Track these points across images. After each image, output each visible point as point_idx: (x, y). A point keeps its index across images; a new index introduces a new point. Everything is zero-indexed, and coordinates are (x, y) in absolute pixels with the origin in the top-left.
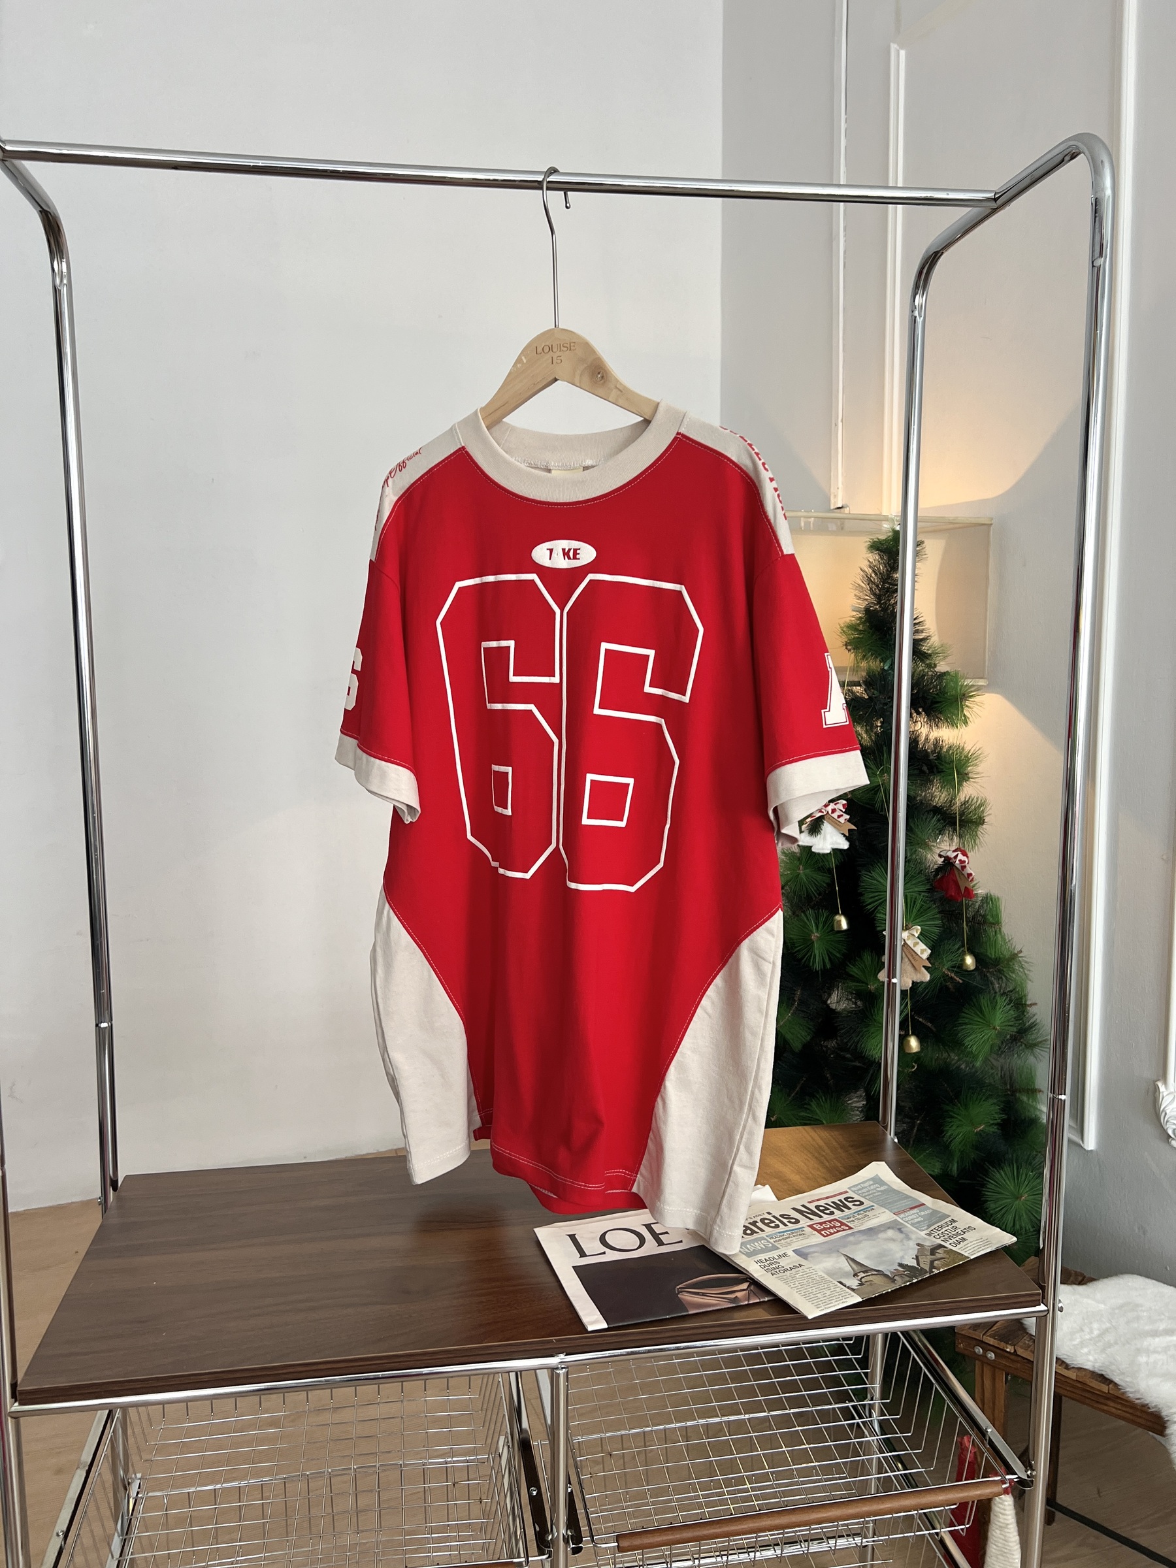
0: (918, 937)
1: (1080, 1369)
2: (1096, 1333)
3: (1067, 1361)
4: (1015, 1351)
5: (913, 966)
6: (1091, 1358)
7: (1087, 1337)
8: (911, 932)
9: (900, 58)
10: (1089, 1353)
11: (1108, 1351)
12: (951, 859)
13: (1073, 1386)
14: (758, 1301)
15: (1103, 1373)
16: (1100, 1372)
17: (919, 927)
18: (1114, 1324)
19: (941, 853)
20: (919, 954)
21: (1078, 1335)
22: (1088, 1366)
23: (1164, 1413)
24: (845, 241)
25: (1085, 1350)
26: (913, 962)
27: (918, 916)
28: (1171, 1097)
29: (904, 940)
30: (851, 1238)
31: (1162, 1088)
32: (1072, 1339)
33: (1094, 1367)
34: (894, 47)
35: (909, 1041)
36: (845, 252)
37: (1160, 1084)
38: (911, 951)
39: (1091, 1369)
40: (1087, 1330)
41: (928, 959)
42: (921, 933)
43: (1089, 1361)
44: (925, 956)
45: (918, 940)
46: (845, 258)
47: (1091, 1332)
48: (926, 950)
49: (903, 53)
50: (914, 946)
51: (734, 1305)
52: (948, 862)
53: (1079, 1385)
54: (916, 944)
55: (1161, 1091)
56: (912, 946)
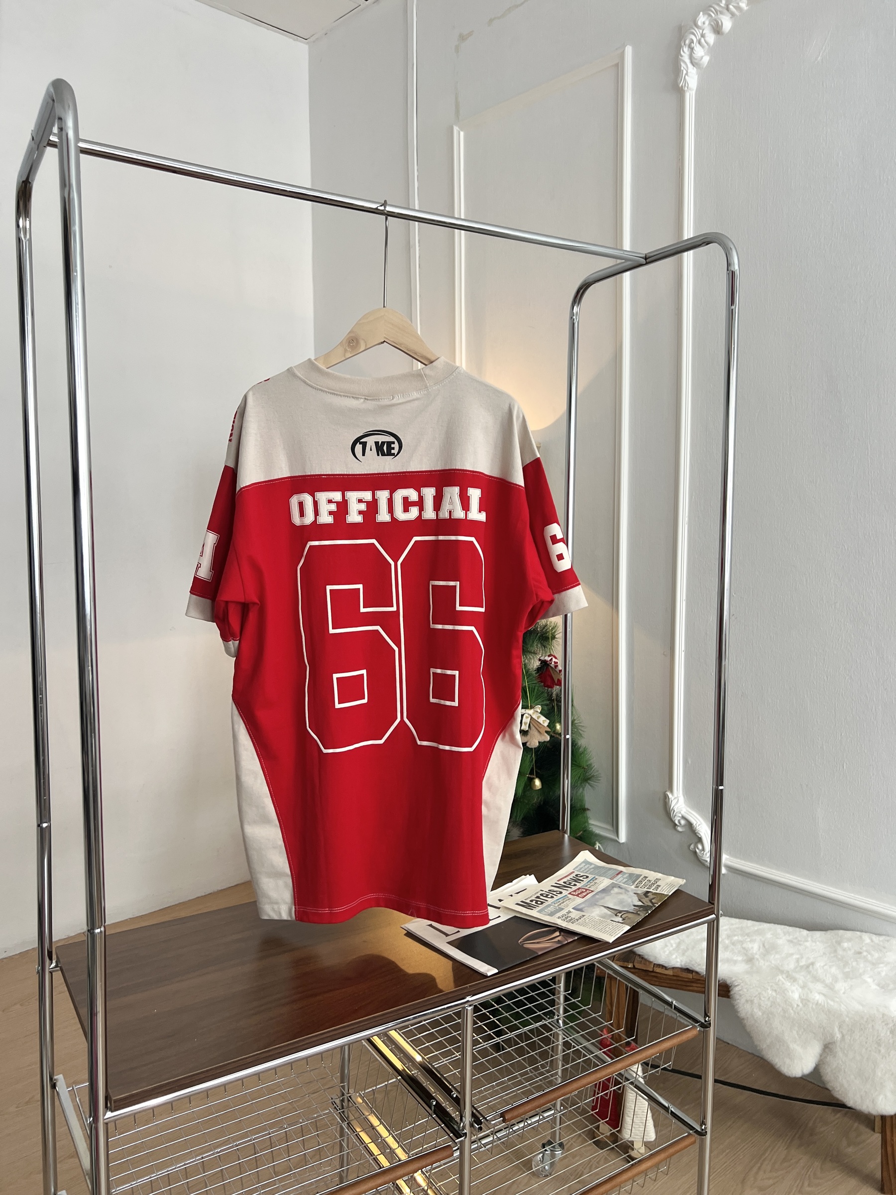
0: (541, 713)
1: (673, 968)
2: (674, 945)
3: (666, 965)
4: (634, 966)
5: (539, 732)
6: (678, 960)
7: (671, 949)
8: (535, 709)
9: (460, 137)
10: (676, 957)
11: (686, 954)
12: (547, 661)
13: (670, 980)
14: (572, 940)
15: (688, 967)
16: (685, 967)
17: (540, 706)
18: (681, 939)
19: (541, 658)
20: (542, 723)
21: (666, 949)
22: (678, 965)
23: (728, 982)
24: (419, 250)
25: (674, 956)
26: (539, 729)
27: (537, 699)
28: (676, 800)
29: (531, 715)
30: (597, 896)
31: (670, 796)
32: (664, 952)
33: (681, 965)
34: (456, 129)
35: (534, 782)
36: (419, 257)
37: (669, 793)
38: (536, 722)
39: (680, 966)
40: (669, 945)
41: (548, 726)
42: (542, 709)
43: (677, 962)
44: (546, 724)
45: (540, 715)
46: (419, 261)
47: (672, 946)
48: (545, 721)
49: (462, 133)
50: (538, 719)
51: (560, 945)
52: (544, 664)
53: (675, 978)
54: (539, 717)
55: (670, 797)
56: (536, 719)
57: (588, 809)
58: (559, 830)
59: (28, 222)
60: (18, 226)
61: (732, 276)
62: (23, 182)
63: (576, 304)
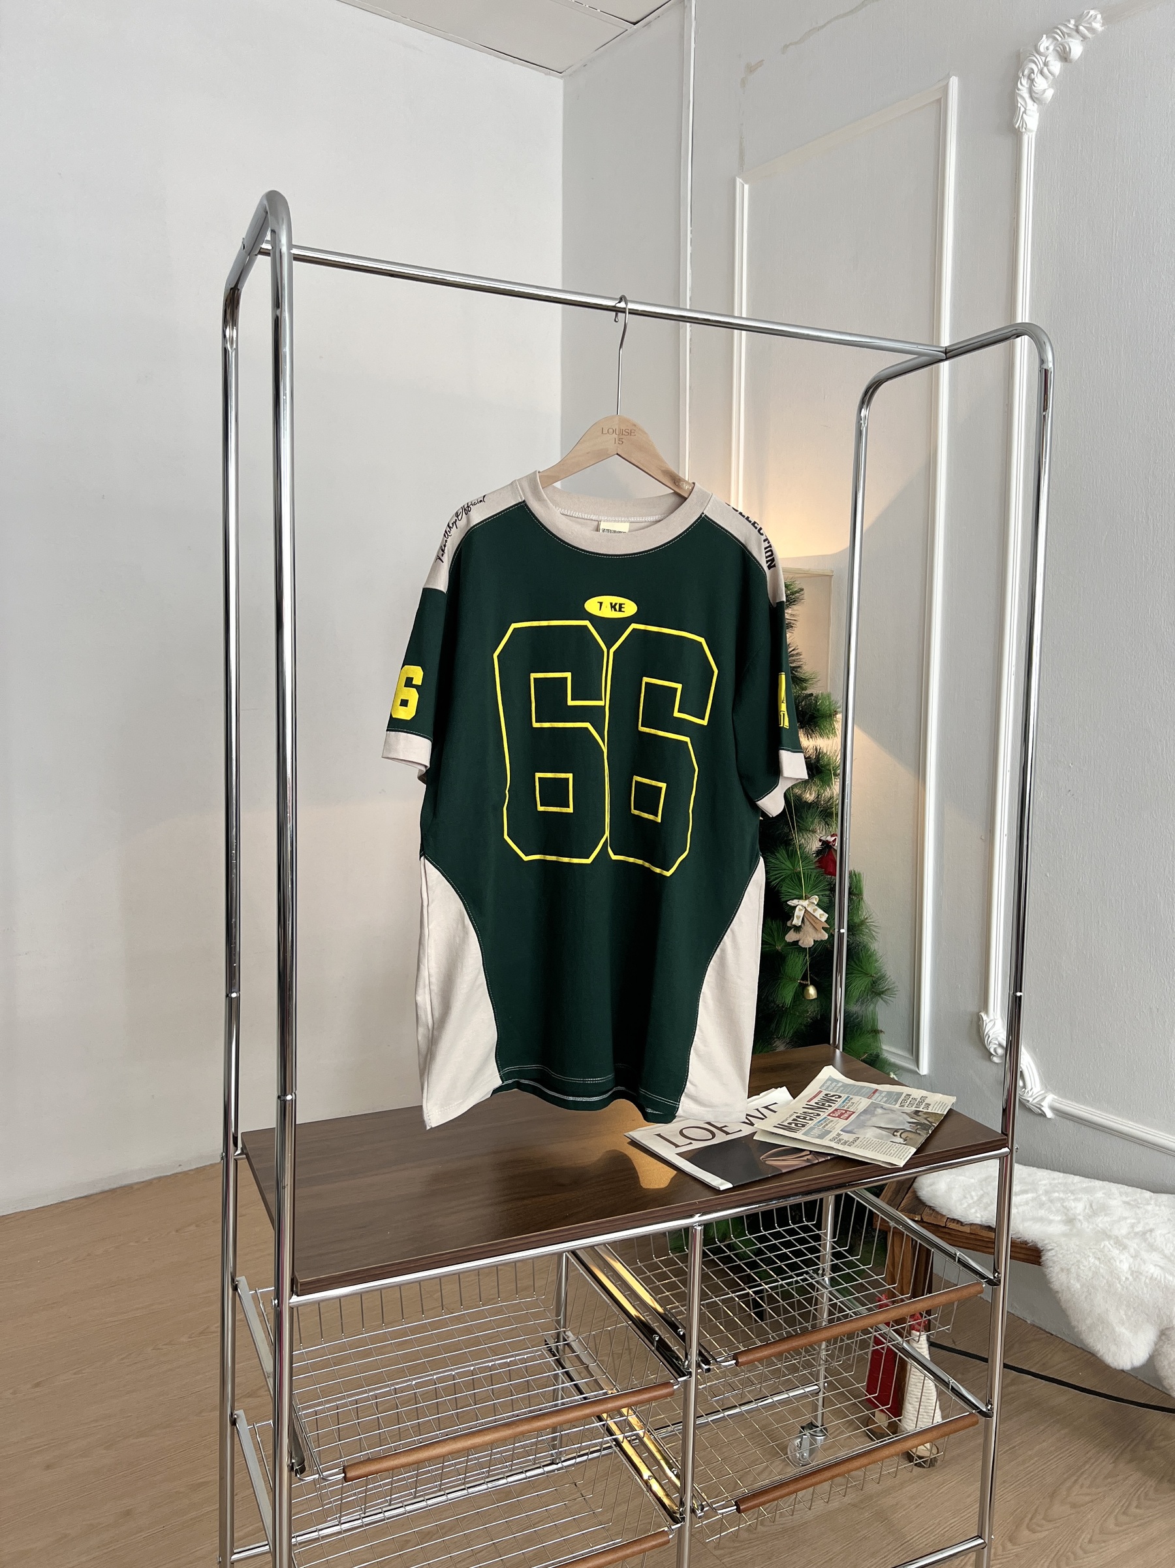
0: (818, 905)
1: (971, 1224)
2: (975, 1198)
3: (962, 1220)
4: (922, 1218)
5: (814, 927)
6: (978, 1215)
7: (971, 1201)
8: (811, 901)
9: (744, 191)
10: (976, 1212)
11: (989, 1209)
12: (830, 842)
13: (967, 1238)
15: (990, 1224)
16: (986, 1224)
17: (817, 897)
18: (985, 1191)
19: (822, 838)
20: (819, 918)
21: (964, 1201)
22: (978, 1221)
23: (1039, 1245)
25: (973, 1211)
26: (813, 924)
27: (815, 886)
28: (992, 1023)
29: (805, 908)
31: (985, 1017)
32: (961, 1204)
33: (982, 1221)
34: (739, 181)
35: (808, 990)
37: (982, 1014)
38: (812, 916)
39: (980, 1223)
40: (968, 1196)
41: (826, 921)
42: (819, 900)
43: (977, 1217)
44: (824, 919)
45: (817, 907)
47: (972, 1198)
48: (823, 915)
49: (746, 187)
50: (814, 912)
52: (826, 846)
53: (972, 1236)
54: (815, 910)
55: (984, 1019)
56: (812, 912)
57: (882, 1031)
58: (829, 1043)
59: (235, 330)
60: (224, 336)
61: (1045, 374)
62: (232, 289)
63: (865, 406)
